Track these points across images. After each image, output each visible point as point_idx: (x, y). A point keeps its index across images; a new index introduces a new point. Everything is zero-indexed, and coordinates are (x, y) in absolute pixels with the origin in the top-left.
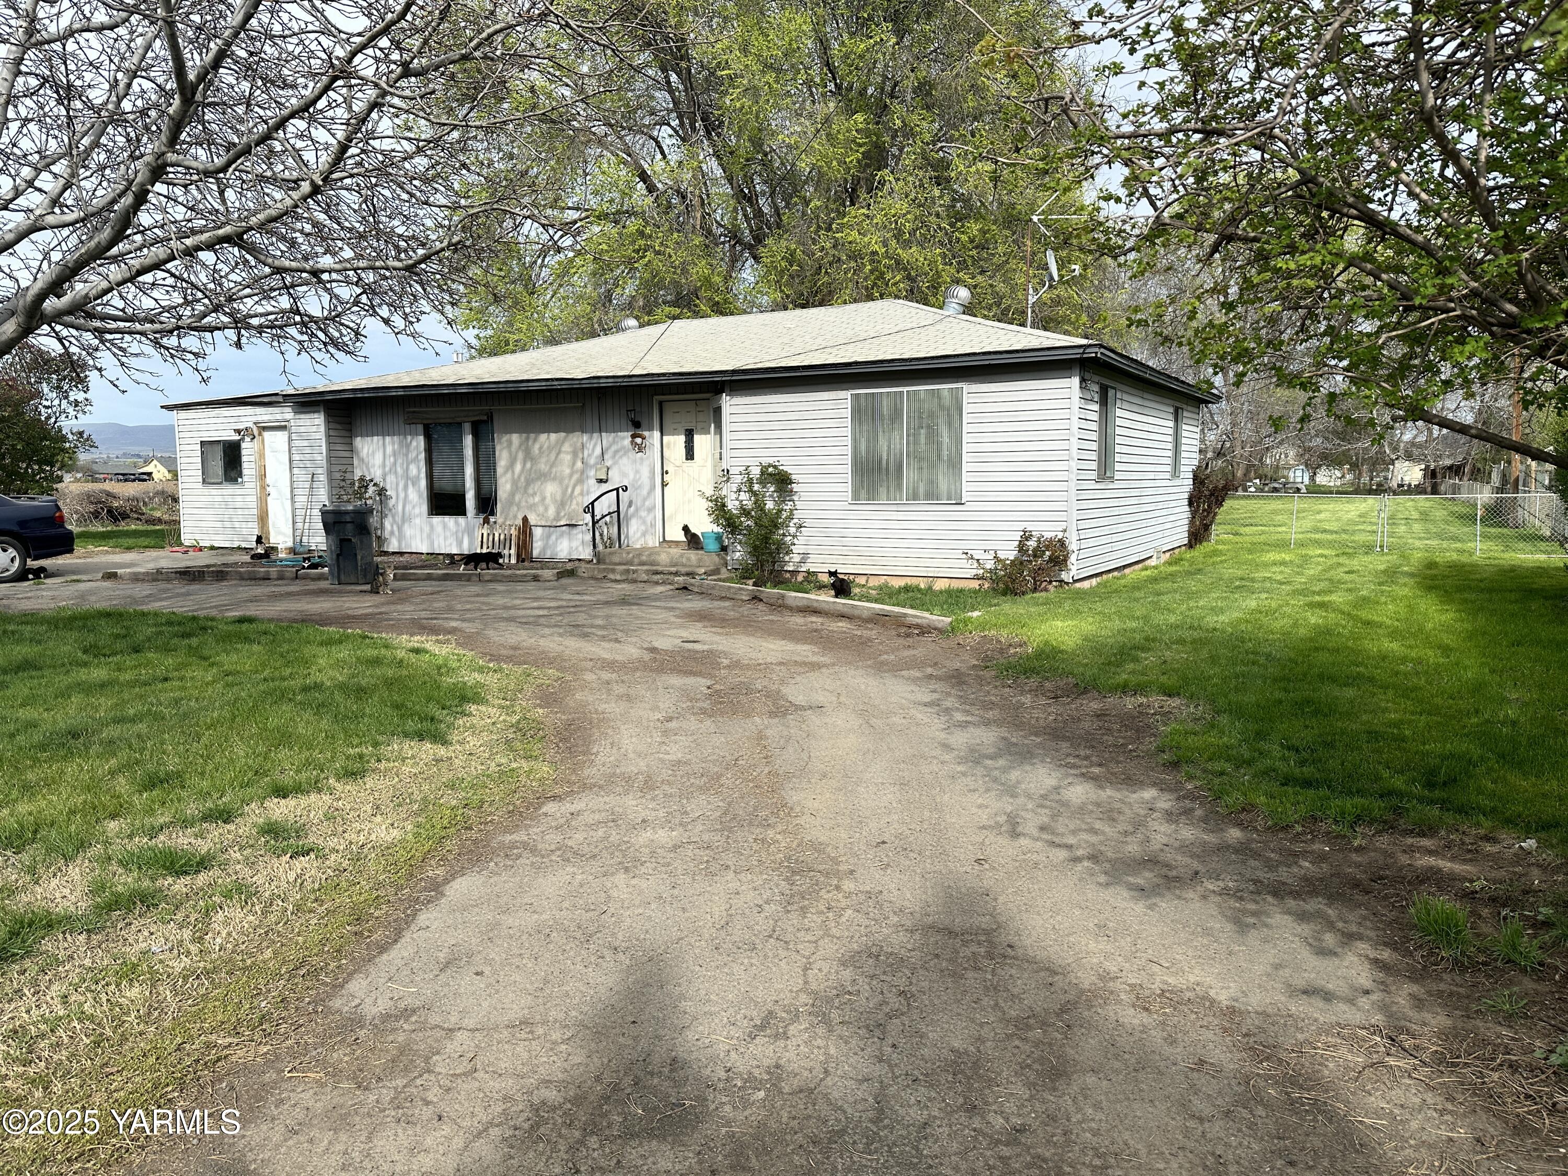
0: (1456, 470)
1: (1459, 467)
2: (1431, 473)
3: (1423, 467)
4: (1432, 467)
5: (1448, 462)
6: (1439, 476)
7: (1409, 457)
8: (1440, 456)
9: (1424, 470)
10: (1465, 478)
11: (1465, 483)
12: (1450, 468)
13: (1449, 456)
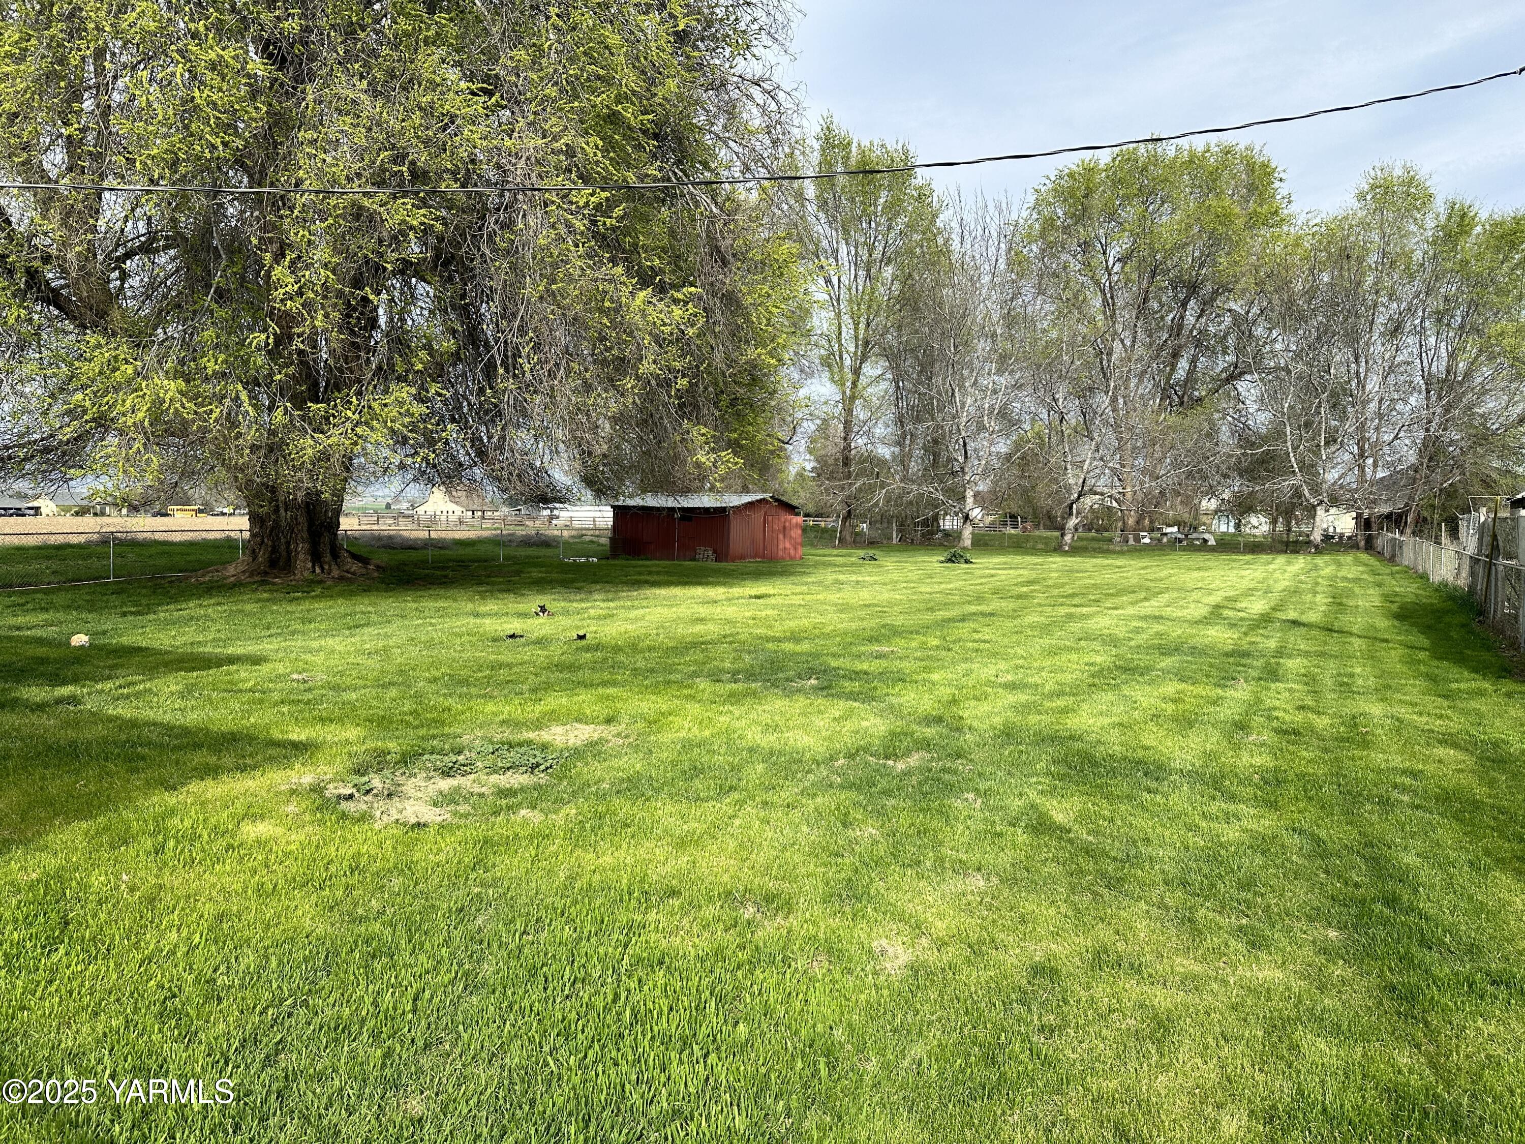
0: (1396, 520)
1: (1400, 516)
2: (1364, 524)
3: (1354, 514)
4: (1366, 516)
5: (1385, 509)
6: (1375, 527)
7: (1334, 501)
8: (1374, 502)
9: (1356, 518)
10: (1408, 531)
11: (1407, 538)
12: (1389, 516)
13: (1386, 501)
